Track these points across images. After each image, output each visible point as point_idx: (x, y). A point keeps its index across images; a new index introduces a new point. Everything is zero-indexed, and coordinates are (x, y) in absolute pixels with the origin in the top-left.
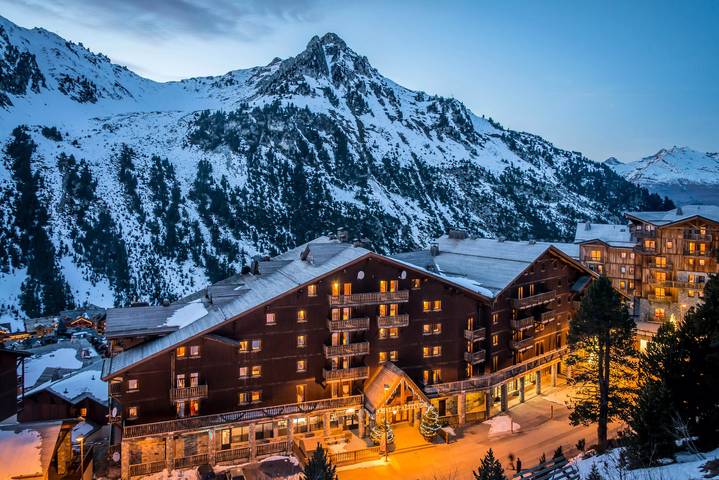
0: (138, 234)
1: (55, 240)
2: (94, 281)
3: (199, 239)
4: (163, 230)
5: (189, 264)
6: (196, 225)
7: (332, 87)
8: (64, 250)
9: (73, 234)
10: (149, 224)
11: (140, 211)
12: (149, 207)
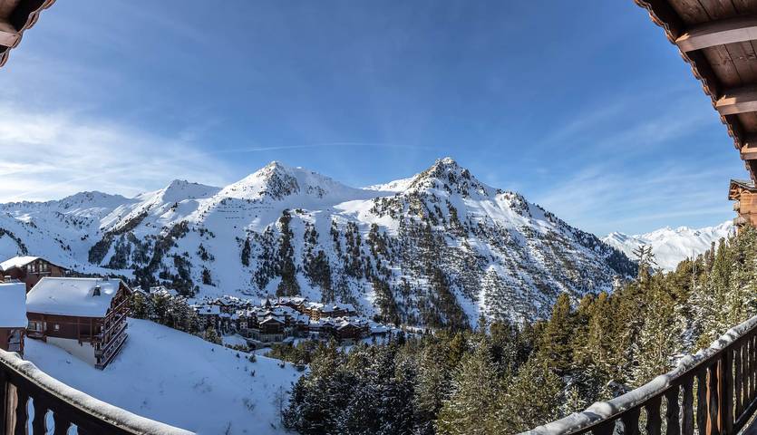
0: (337, 262)
1: (296, 264)
2: (312, 285)
3: (369, 267)
4: (351, 261)
5: (364, 280)
6: (368, 259)
7: (448, 185)
8: (300, 269)
9: (305, 261)
10: (343, 257)
11: (339, 250)
12: (344, 247)
